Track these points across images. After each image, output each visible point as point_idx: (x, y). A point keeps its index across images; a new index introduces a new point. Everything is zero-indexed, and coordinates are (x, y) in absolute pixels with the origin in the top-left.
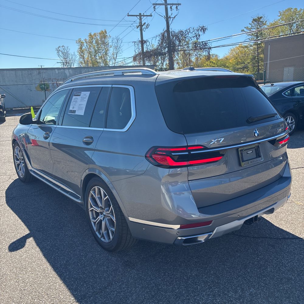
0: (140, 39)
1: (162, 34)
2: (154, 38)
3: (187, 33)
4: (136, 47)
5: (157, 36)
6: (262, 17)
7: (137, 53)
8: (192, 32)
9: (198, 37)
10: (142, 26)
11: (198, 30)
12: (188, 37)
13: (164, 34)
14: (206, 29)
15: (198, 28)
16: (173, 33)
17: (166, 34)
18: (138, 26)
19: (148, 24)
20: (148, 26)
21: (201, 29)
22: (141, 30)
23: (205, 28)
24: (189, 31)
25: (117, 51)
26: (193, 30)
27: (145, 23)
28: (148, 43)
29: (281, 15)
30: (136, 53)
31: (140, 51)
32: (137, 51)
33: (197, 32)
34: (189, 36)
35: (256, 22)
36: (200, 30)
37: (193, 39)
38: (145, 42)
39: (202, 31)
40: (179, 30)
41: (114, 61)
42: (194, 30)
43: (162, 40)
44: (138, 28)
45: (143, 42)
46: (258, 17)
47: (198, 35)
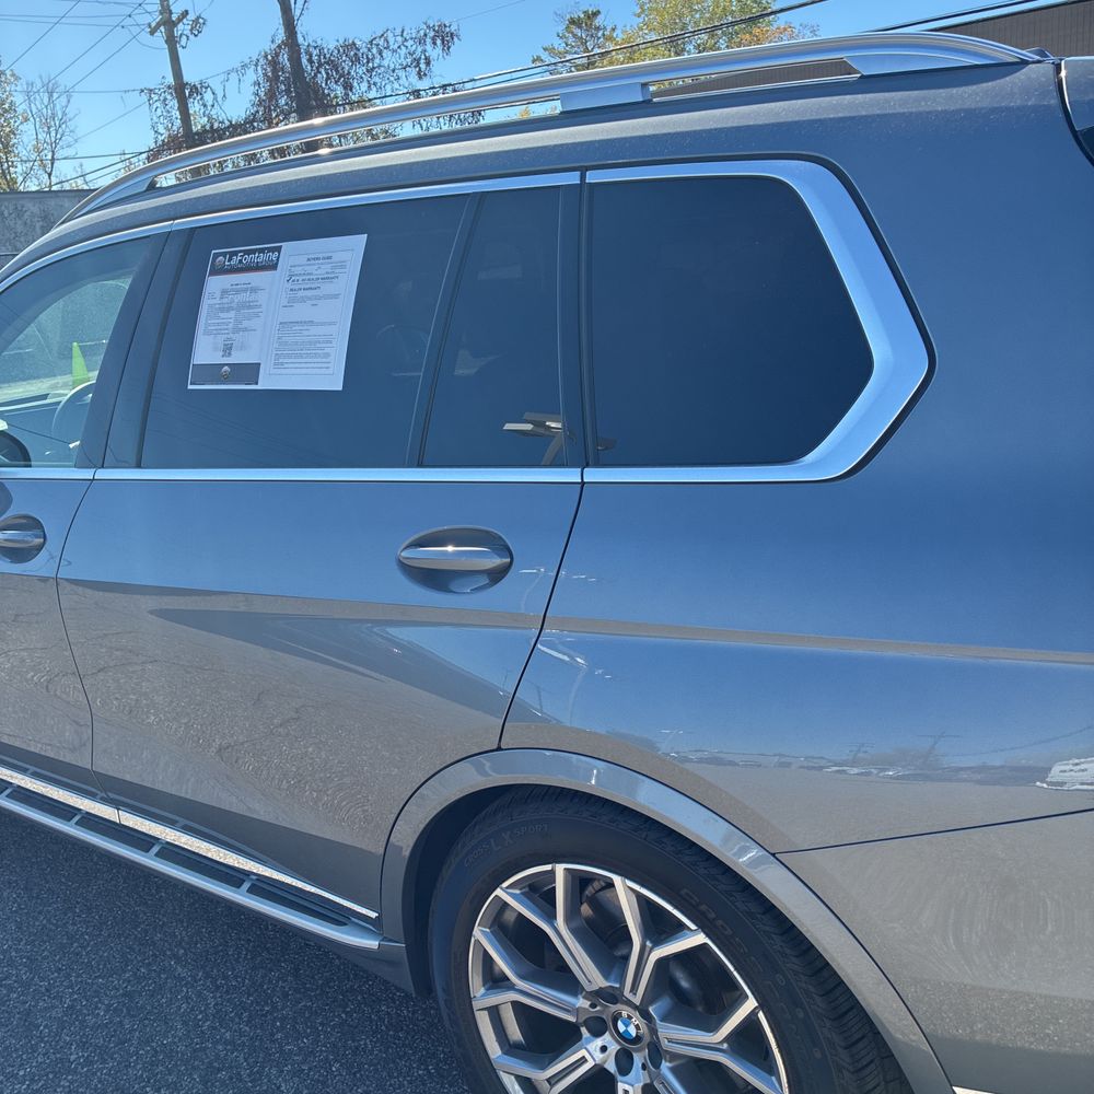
0: (170, 80)
1: (266, 56)
2: (234, 76)
3: (374, 51)
4: (159, 112)
5: (244, 66)
6: (599, 12)
7: (164, 136)
8: (396, 47)
9: (423, 66)
10: (174, 24)
11: (422, 41)
12: (379, 66)
13: (277, 55)
14: (452, 34)
15: (422, 33)
16: (315, 52)
17: (284, 59)
18: (158, 25)
19: (198, 18)
20: (198, 25)
21: (432, 34)
22: (172, 42)
23: (448, 29)
24: (381, 42)
25: (53, 134)
26: (399, 39)
27: (187, 12)
28: (208, 97)
29: (643, 11)
30: (161, 138)
31: (175, 128)
32: (161, 129)
33: (420, 49)
34: (385, 63)
35: (580, 27)
36: (428, 40)
37: (402, 74)
38: (195, 90)
39: (439, 42)
40: (341, 42)
41: (46, 176)
42: (406, 40)
43: (268, 79)
44: (158, 34)
45: (182, 92)
46: (584, 12)
47: (422, 61)
